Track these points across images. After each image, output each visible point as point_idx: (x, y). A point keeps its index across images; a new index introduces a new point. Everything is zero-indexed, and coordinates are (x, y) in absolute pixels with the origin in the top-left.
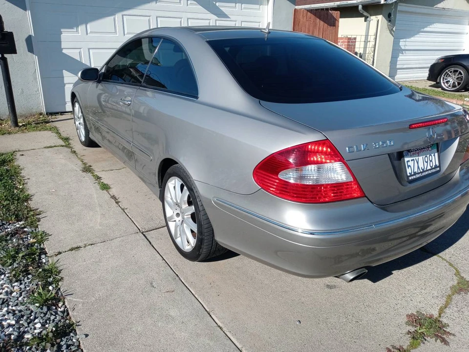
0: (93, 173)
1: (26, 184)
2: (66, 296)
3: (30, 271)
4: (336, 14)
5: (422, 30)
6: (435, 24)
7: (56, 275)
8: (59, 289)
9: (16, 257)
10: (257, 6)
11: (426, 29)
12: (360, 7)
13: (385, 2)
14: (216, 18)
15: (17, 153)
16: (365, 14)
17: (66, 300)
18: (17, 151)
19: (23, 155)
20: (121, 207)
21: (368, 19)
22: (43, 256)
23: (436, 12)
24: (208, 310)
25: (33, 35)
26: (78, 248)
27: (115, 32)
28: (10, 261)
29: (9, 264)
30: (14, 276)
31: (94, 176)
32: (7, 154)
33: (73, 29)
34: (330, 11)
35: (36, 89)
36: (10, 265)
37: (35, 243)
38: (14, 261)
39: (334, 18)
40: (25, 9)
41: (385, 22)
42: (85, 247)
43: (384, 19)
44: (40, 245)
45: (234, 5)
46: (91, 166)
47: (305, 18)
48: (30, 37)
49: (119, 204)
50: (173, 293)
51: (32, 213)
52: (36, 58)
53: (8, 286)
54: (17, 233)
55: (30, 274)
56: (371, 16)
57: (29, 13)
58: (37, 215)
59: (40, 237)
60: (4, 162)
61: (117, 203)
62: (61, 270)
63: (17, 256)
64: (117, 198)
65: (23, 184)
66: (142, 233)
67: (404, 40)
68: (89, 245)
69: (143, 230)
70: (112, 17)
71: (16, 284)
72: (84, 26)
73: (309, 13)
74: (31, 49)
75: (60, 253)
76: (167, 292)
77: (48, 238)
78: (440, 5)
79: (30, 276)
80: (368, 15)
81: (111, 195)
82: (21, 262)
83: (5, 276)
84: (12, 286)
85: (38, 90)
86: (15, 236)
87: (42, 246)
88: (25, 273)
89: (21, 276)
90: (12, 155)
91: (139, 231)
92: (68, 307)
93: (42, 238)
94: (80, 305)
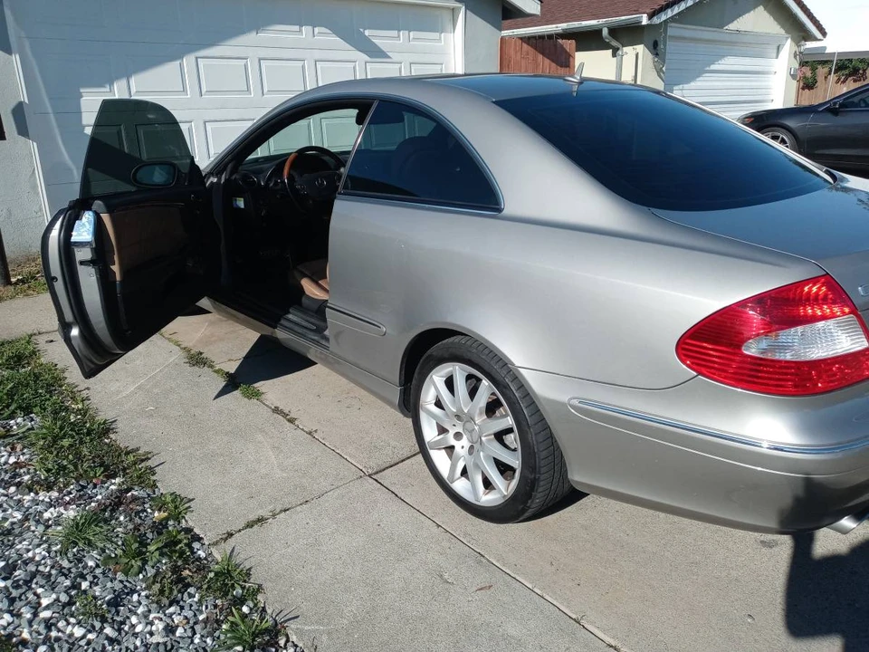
0: (211, 367)
1: (88, 399)
2: (285, 621)
3: (189, 580)
4: (569, 44)
5: (708, 68)
6: (726, 59)
7: (245, 581)
8: (264, 609)
9: (145, 553)
10: (435, 35)
11: (713, 67)
12: (605, 32)
13: (649, 22)
14: (366, 58)
15: (36, 337)
16: (614, 43)
17: (289, 632)
18: (35, 334)
19: (52, 341)
20: (302, 429)
21: (620, 52)
22: (196, 545)
23: (727, 38)
24: (574, 616)
25: (27, 101)
26: (261, 520)
27: (184, 90)
28: (137, 563)
29: (135, 569)
30: (162, 592)
31: (215, 371)
32: (18, 340)
33: (104, 87)
34: (560, 41)
35: (36, 208)
36: (140, 572)
37: (167, 519)
38: (145, 562)
39: (566, 51)
40: (9, 51)
41: (650, 56)
42: (274, 516)
43: (647, 51)
44: (179, 523)
45: (395, 33)
46: (201, 354)
47: (519, 54)
48: (20, 105)
49: (296, 423)
50: (492, 589)
51: (131, 458)
52: (34, 146)
53: (159, 615)
54: (121, 503)
55: (189, 585)
56: (623, 46)
57: (16, 59)
58: (143, 461)
59: (171, 506)
60: (18, 360)
61: (291, 421)
62: (250, 569)
63: (144, 550)
64: (286, 411)
65: (83, 401)
66: (370, 476)
67: (681, 86)
68: (281, 511)
69: (370, 471)
70: (178, 62)
71: (172, 610)
72: (123, 82)
73: (525, 45)
74: (23, 130)
75: (230, 535)
76: (481, 589)
77: (190, 507)
78: (733, 26)
79: (192, 590)
80: (620, 46)
81: (270, 408)
82: (159, 561)
83: (139, 595)
84: (165, 615)
85: (41, 210)
86: (118, 509)
87: (183, 524)
88: (180, 586)
89: (175, 592)
90: (28, 342)
91: (363, 474)
92: (300, 645)
93: (176, 507)
94: (325, 638)
